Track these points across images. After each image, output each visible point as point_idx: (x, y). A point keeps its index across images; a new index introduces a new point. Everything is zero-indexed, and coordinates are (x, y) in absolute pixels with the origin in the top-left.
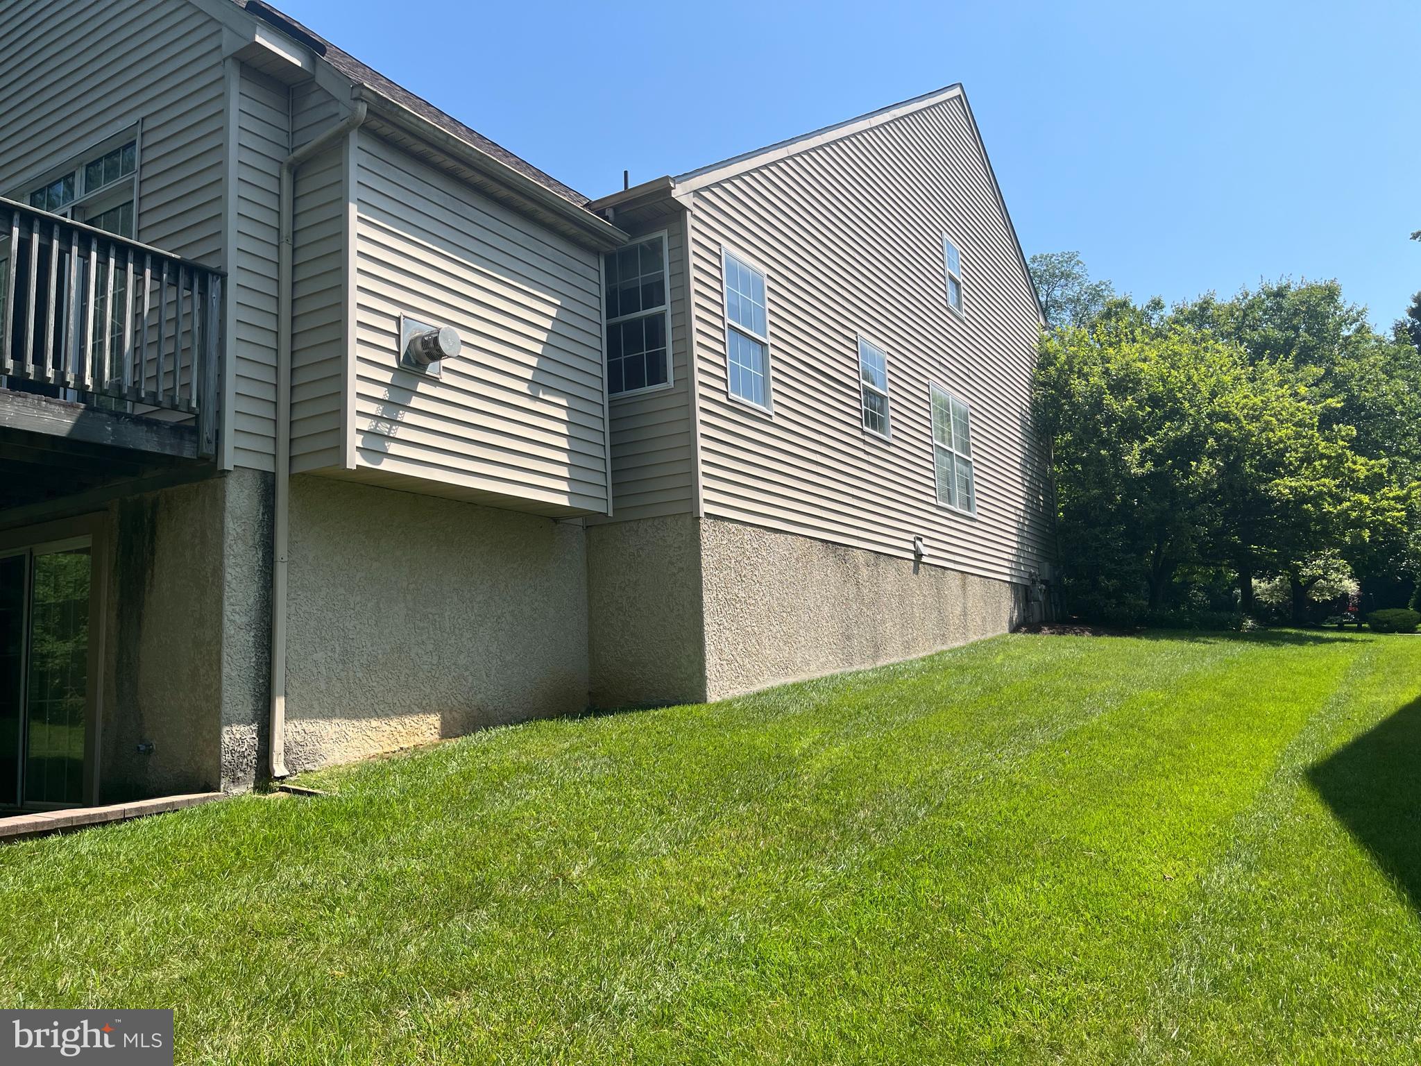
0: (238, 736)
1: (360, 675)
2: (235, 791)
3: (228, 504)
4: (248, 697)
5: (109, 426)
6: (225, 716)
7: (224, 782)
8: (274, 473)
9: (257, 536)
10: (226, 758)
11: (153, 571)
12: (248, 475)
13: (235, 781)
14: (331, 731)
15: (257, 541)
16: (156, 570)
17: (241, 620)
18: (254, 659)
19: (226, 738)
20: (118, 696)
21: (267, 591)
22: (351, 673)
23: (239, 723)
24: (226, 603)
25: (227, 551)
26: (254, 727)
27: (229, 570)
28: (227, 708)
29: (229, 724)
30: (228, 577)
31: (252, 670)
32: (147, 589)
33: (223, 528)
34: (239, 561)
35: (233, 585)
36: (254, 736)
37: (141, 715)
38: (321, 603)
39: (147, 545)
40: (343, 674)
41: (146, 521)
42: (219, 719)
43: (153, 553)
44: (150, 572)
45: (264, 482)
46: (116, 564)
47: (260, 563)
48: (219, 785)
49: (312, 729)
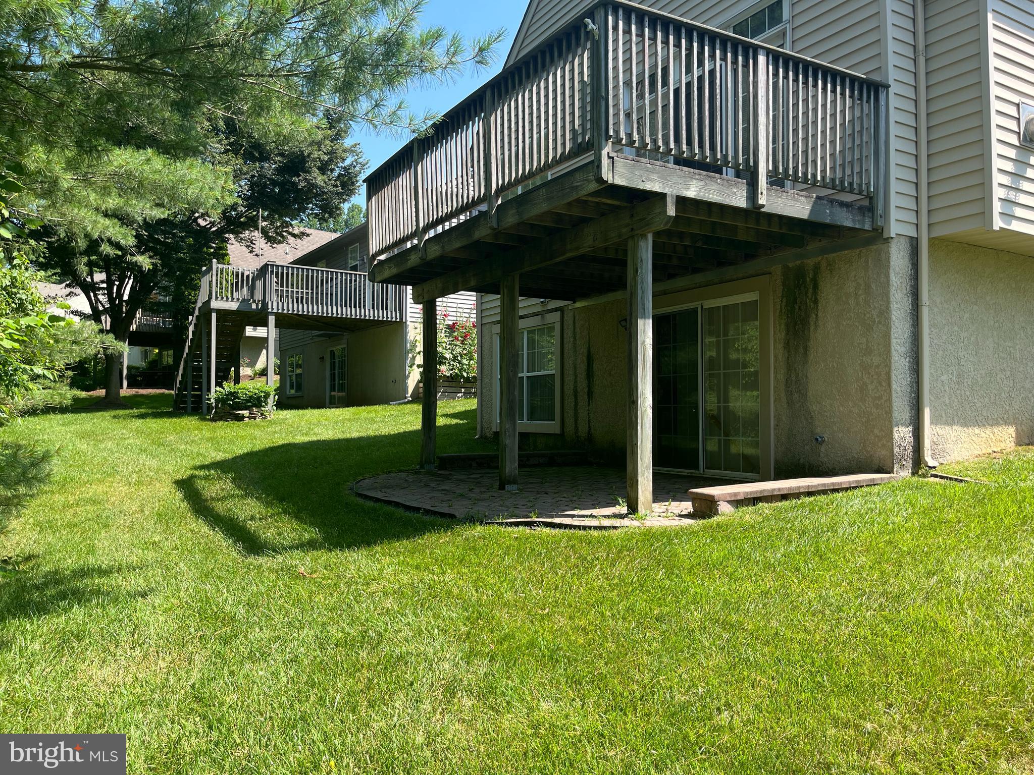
0: (902, 435)
1: (968, 393)
2: (902, 474)
3: (892, 263)
4: (906, 406)
5: (827, 209)
6: (895, 420)
7: (896, 467)
8: (917, 238)
9: (908, 287)
10: (896, 450)
11: (817, 315)
12: (902, 240)
13: (902, 467)
14: (953, 436)
15: (908, 290)
16: (820, 314)
17: (902, 350)
18: (909, 379)
19: (896, 435)
20: (788, 402)
21: (915, 328)
22: (963, 392)
23: (903, 425)
24: (893, 337)
25: (892, 299)
26: (911, 428)
27: (894, 313)
28: (895, 414)
29: (897, 426)
30: (894, 318)
31: (908, 387)
32: (812, 328)
33: (888, 281)
34: (899, 306)
35: (896, 324)
36: (911, 435)
37: (812, 417)
38: (944, 337)
39: (810, 297)
40: (958, 392)
41: (808, 279)
42: (891, 422)
43: (816, 302)
44: (814, 316)
45: (911, 245)
46: (781, 311)
47: (911, 307)
48: (893, 468)
49: (942, 433)
